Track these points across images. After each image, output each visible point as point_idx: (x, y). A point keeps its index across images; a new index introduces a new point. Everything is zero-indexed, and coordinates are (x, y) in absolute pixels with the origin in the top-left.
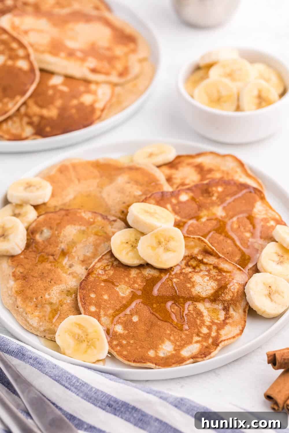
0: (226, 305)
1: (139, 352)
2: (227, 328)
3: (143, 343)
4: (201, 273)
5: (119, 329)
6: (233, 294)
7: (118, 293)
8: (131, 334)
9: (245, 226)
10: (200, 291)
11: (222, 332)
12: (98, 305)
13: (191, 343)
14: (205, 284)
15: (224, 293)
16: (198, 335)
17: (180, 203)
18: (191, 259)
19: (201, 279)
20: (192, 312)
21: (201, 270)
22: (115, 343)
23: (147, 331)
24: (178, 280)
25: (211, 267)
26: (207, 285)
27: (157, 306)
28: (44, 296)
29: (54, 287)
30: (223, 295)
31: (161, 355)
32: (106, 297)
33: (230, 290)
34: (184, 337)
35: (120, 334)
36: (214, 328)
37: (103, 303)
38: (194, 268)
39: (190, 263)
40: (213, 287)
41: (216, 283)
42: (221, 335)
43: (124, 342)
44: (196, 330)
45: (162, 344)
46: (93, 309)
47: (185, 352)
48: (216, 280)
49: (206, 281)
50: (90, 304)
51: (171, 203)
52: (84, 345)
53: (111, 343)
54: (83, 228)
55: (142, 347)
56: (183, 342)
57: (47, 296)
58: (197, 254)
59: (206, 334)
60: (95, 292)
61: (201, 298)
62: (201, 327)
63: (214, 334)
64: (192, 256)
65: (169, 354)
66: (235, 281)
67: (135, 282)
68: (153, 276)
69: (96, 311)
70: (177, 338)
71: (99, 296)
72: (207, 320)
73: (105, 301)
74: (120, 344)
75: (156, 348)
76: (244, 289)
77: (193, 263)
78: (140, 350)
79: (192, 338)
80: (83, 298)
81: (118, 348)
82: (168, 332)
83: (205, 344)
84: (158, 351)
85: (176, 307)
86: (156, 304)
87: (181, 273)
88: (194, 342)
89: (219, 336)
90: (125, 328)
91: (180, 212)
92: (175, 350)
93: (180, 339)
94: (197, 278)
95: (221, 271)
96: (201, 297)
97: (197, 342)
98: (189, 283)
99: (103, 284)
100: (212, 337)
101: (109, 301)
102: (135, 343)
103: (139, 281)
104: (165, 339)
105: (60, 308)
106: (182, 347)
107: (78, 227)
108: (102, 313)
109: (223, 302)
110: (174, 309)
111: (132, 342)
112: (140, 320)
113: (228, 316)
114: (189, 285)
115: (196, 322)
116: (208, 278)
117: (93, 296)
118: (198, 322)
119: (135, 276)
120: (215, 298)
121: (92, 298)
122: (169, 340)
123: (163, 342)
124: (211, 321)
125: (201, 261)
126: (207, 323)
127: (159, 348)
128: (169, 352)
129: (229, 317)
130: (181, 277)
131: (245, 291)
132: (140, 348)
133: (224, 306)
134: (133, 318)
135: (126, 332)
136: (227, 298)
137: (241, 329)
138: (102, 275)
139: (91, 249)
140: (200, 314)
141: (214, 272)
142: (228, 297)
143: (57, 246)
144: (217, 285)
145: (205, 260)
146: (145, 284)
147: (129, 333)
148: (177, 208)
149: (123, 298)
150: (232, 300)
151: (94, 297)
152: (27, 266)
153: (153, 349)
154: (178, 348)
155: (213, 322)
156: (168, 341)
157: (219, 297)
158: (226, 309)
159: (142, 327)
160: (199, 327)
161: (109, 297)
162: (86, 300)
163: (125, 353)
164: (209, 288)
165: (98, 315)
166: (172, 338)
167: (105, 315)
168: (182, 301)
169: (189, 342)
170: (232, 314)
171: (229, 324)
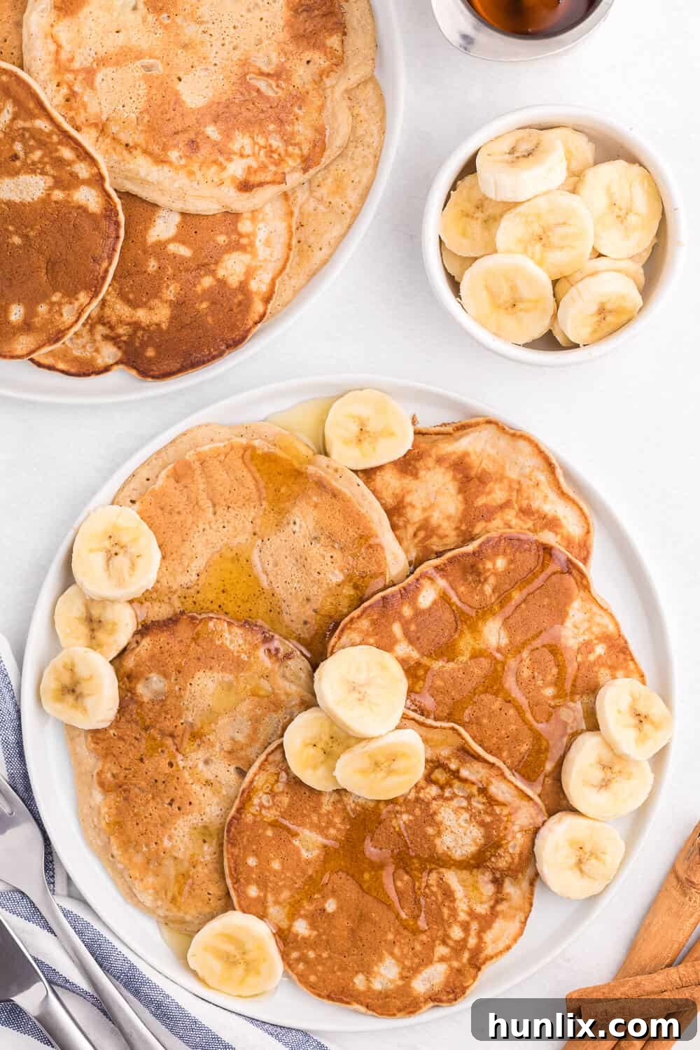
0: (498, 875)
1: (338, 978)
2: (498, 925)
3: (345, 959)
4: (455, 803)
5: (301, 927)
6: (513, 859)
7: (298, 852)
8: (324, 937)
9: (544, 673)
10: (451, 845)
11: (488, 937)
12: (263, 884)
13: (431, 962)
14: (460, 830)
15: (495, 856)
16: (444, 943)
17: (418, 613)
18: (437, 767)
19: (453, 816)
20: (435, 889)
21: (454, 796)
22: (295, 955)
23: (353, 931)
24: (411, 818)
25: (474, 790)
26: (465, 834)
27: (371, 878)
28: (162, 842)
29: (179, 822)
30: (493, 859)
31: (377, 985)
32: (276, 865)
33: (506, 851)
34: (418, 947)
35: (303, 938)
36: (474, 926)
37: (272, 878)
38: (442, 788)
39: (433, 777)
40: (474, 840)
41: (482, 830)
42: (485, 943)
43: (311, 954)
44: (440, 933)
45: (380, 964)
46: (253, 891)
47: (420, 985)
48: (482, 824)
49: (463, 824)
50: (248, 882)
51: (400, 617)
52: (240, 970)
53: (288, 955)
54: (229, 677)
55: (343, 969)
56: (416, 960)
57: (167, 843)
58: (448, 759)
59: (459, 942)
60: (256, 854)
61: (452, 862)
62: (450, 926)
63: (472, 942)
64: (438, 761)
65: (391, 986)
66: (516, 828)
67: (330, 824)
68: (363, 808)
69: (259, 896)
70: (405, 951)
71: (264, 862)
72: (462, 906)
73: (275, 873)
74: (303, 959)
75: (368, 972)
76: (533, 844)
77: (439, 775)
78: (339, 973)
79: (432, 949)
80: (235, 870)
81: (301, 966)
82: (390, 937)
83: (456, 964)
84: (373, 980)
85: (406, 877)
86: (370, 872)
87: (417, 800)
88: (436, 959)
89: (483, 945)
90: (313, 925)
91: (418, 639)
92: (402, 978)
93: (410, 953)
94: (446, 814)
95: (492, 801)
96: (453, 860)
97: (442, 959)
98: (430, 825)
99: (269, 833)
100: (469, 949)
101: (282, 872)
102: (330, 957)
103: (337, 820)
104: (384, 952)
105: (192, 871)
106: (415, 970)
107: (218, 676)
108: (270, 898)
109: (494, 870)
110: (402, 880)
111: (325, 955)
112: (340, 908)
113: (500, 896)
114: (430, 831)
115: (440, 912)
116: (466, 816)
117: (252, 861)
118: (446, 911)
119: (330, 808)
120: (477, 862)
121: (250, 869)
122: (392, 954)
123: (381, 959)
124: (469, 911)
125: (456, 774)
126: (463, 916)
127: (374, 972)
128: (391, 981)
129: (502, 900)
130: (417, 812)
131: (535, 849)
132: (339, 970)
133: (495, 877)
134: (327, 905)
135: (315, 933)
136: (500, 865)
137: (523, 919)
138: (269, 808)
139: (246, 728)
140: (448, 894)
141: (478, 804)
142: (502, 864)
143: (180, 716)
144: (483, 837)
145: (464, 773)
146: (348, 827)
147: (319, 935)
148: (413, 627)
149: (308, 862)
150: (509, 869)
151: (255, 864)
152: (125, 761)
153: (363, 972)
154: (409, 973)
155: (472, 914)
156: (390, 958)
157: (485, 861)
158: (498, 882)
159: (344, 923)
160: (446, 926)
161: (282, 864)
162: (241, 873)
163: (313, 978)
164: (468, 840)
165: (263, 903)
166: (397, 951)
167: (277, 902)
168: (417, 865)
169: (427, 961)
170: (508, 894)
171: (501, 917)
